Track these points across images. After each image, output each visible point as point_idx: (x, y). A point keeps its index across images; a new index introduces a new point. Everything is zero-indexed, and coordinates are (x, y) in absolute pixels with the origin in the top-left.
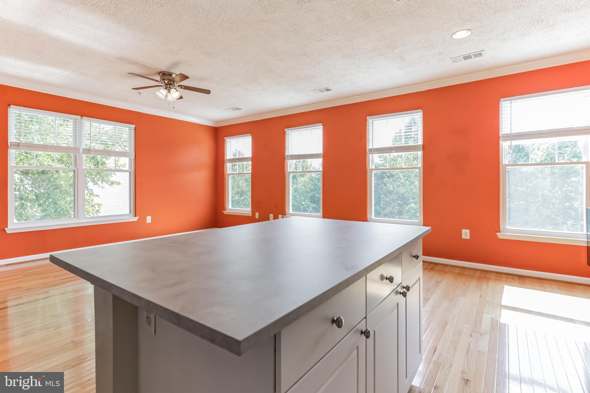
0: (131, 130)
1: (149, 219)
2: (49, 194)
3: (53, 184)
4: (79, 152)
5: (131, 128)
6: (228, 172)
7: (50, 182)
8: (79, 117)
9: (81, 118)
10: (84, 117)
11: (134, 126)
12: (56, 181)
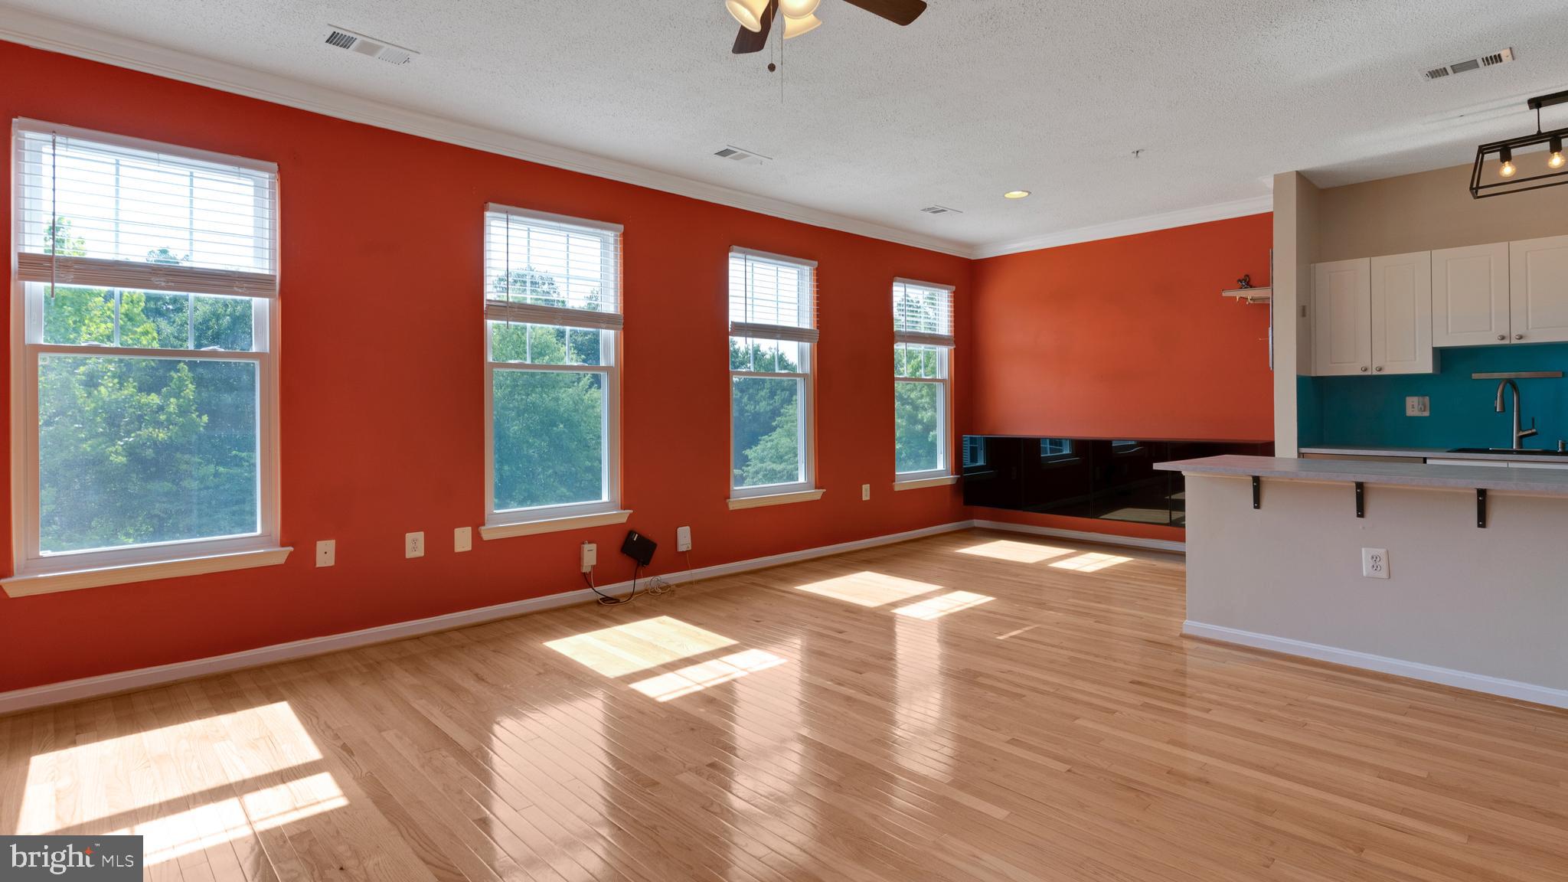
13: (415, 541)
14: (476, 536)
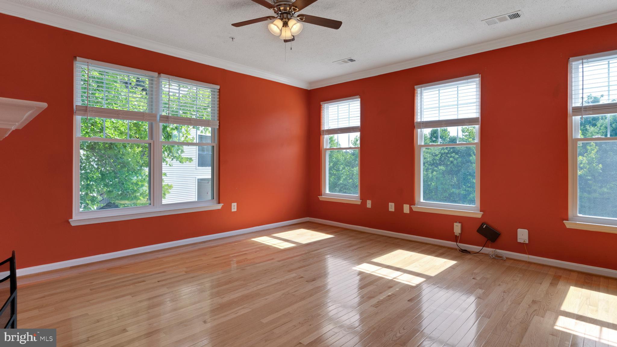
0: (214, 92)
1: (234, 207)
2: (116, 173)
3: (120, 161)
4: (156, 120)
5: (215, 89)
6: (325, 147)
7: (118, 159)
8: (156, 74)
9: (158, 76)
10: (162, 75)
11: (218, 87)
12: (123, 158)
13: (391, 206)
14: (411, 209)
